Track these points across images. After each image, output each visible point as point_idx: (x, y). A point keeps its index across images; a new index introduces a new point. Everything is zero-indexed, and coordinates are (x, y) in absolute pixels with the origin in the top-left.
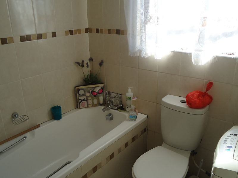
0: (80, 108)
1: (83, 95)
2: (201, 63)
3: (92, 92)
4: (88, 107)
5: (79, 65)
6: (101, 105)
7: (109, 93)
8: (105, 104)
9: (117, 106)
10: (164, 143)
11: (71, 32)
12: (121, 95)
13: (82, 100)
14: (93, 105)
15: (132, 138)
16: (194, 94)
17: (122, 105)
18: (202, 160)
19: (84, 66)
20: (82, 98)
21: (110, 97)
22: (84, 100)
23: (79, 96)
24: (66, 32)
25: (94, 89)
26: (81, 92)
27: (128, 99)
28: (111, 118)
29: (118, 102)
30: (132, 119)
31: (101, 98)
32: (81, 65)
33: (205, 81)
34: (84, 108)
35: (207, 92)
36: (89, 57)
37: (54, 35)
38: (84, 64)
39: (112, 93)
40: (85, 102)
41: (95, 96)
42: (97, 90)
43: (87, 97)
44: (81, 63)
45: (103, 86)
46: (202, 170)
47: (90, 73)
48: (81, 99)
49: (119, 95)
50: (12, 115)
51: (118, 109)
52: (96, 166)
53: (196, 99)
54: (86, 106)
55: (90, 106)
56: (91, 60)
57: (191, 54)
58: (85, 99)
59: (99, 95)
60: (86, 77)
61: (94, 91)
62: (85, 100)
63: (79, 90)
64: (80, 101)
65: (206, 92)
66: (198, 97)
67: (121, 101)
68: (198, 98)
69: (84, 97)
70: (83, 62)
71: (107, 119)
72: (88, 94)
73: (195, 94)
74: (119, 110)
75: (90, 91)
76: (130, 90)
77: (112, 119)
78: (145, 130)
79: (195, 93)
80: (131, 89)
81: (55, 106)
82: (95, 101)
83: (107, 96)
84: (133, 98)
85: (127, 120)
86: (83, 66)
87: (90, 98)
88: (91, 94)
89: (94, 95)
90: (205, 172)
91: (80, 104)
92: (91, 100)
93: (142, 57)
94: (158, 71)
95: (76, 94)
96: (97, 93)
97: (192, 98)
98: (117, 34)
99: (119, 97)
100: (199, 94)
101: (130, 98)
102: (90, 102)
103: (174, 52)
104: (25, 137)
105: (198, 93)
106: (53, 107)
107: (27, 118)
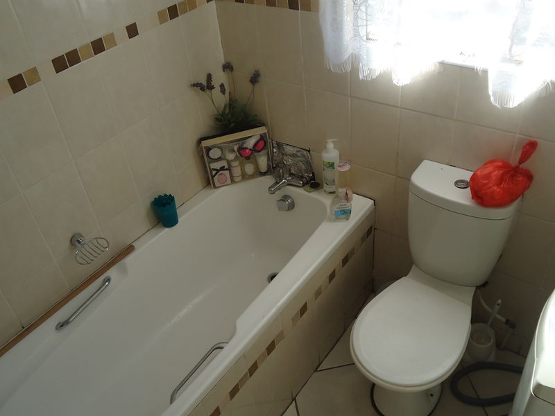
0: (215, 187)
1: (219, 159)
2: (511, 103)
3: (241, 149)
4: (233, 181)
5: (202, 88)
6: (263, 174)
7: (279, 146)
8: (272, 170)
9: (302, 177)
10: (414, 267)
11: (173, 12)
12: (309, 151)
13: (218, 171)
14: (245, 177)
15: (343, 258)
16: (490, 173)
17: (313, 173)
18: (500, 301)
19: (213, 88)
20: (217, 165)
21: (282, 154)
22: (222, 169)
23: (209, 163)
24: (161, 14)
25: (243, 144)
26: (215, 153)
27: (328, 167)
28: (288, 204)
29: (304, 167)
30: (341, 217)
31: (263, 161)
32: (205, 86)
33: (518, 136)
34: (226, 185)
35: (521, 166)
36: (222, 61)
37: (132, 31)
38: (213, 83)
39: (288, 146)
40: (227, 173)
41: (248, 158)
42: (250, 143)
43: (229, 162)
44: (204, 83)
45: (265, 134)
46: (498, 316)
47: (228, 99)
48: (215, 168)
49: (305, 152)
50: (71, 241)
51: (304, 185)
52: (274, 340)
53: (495, 188)
54: (229, 181)
55: (237, 179)
56: (228, 67)
57: (485, 72)
58: (224, 167)
59: (256, 154)
60: (221, 113)
61: (245, 146)
62: (226, 169)
63: (208, 149)
64: (214, 172)
65: (518, 167)
66: (501, 180)
67: (309, 164)
68: (501, 184)
69: (223, 163)
70: (209, 77)
71: (280, 209)
72: (231, 156)
73: (493, 174)
74: (307, 187)
75: (236, 148)
76: (330, 146)
77: (292, 206)
78: (369, 232)
79: (493, 171)
80: (332, 142)
81: (160, 196)
82: (249, 169)
83: (275, 150)
84: (339, 166)
85: (330, 220)
86: (211, 88)
87: (235, 164)
88: (238, 155)
89: (246, 155)
90: (503, 320)
91: (215, 178)
92: (239, 168)
93: (361, 77)
94: (399, 105)
95: (203, 157)
96: (250, 150)
97: (486, 184)
98: (291, 7)
99: (304, 156)
100: (503, 175)
101: (332, 165)
102: (237, 171)
103: (442, 64)
104: (108, 280)
105: (501, 172)
106: (155, 199)
107: (104, 243)
